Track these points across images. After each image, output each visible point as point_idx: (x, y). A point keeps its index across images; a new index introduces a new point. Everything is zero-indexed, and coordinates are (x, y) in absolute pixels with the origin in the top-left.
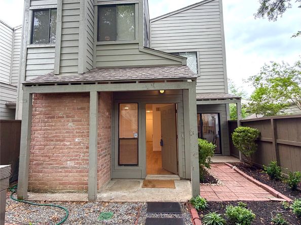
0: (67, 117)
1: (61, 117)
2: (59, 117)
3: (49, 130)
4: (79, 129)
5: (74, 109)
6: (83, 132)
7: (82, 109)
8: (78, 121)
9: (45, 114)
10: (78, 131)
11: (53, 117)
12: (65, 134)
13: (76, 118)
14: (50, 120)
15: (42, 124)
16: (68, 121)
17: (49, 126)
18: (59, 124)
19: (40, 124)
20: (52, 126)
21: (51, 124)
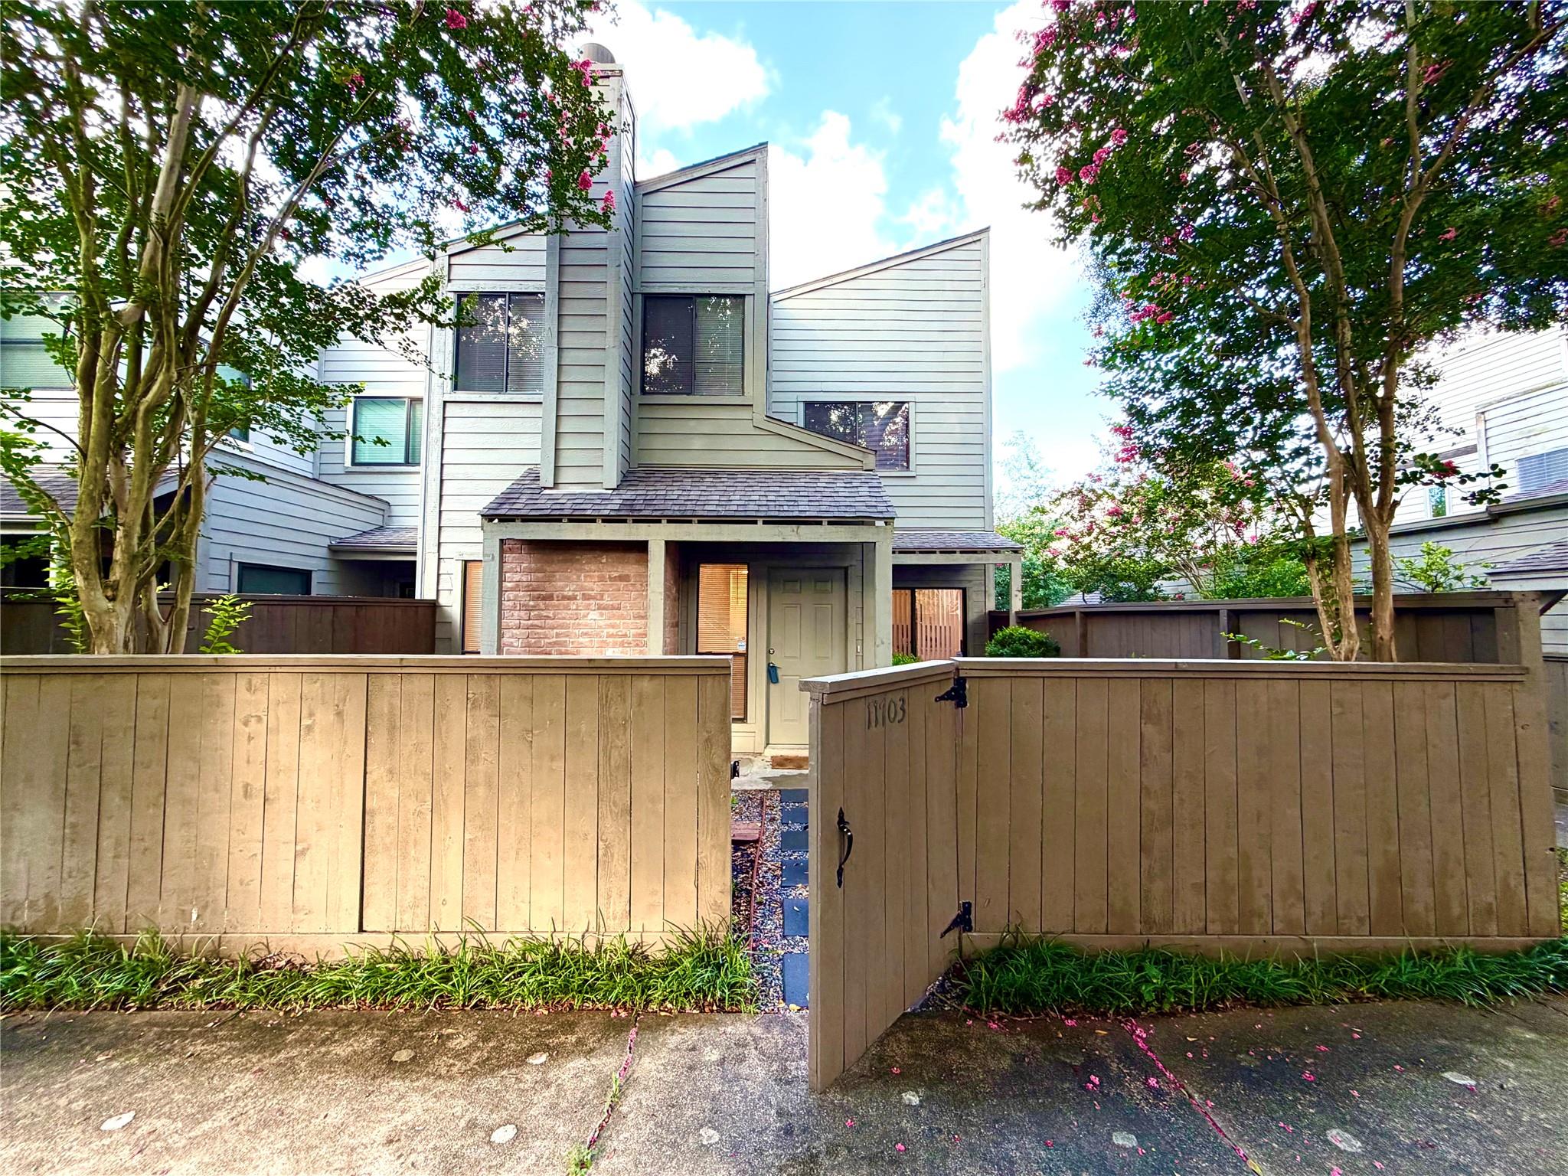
0: (586, 597)
1: (569, 598)
2: (564, 598)
3: (541, 628)
4: (613, 626)
5: (602, 579)
6: (625, 635)
7: (621, 578)
8: (613, 608)
9: (529, 589)
10: (611, 631)
11: (550, 597)
12: (581, 640)
13: (607, 601)
14: (541, 604)
15: (522, 613)
16: (588, 607)
17: (540, 618)
18: (564, 613)
19: (516, 614)
20: (548, 617)
21: (544, 613)
